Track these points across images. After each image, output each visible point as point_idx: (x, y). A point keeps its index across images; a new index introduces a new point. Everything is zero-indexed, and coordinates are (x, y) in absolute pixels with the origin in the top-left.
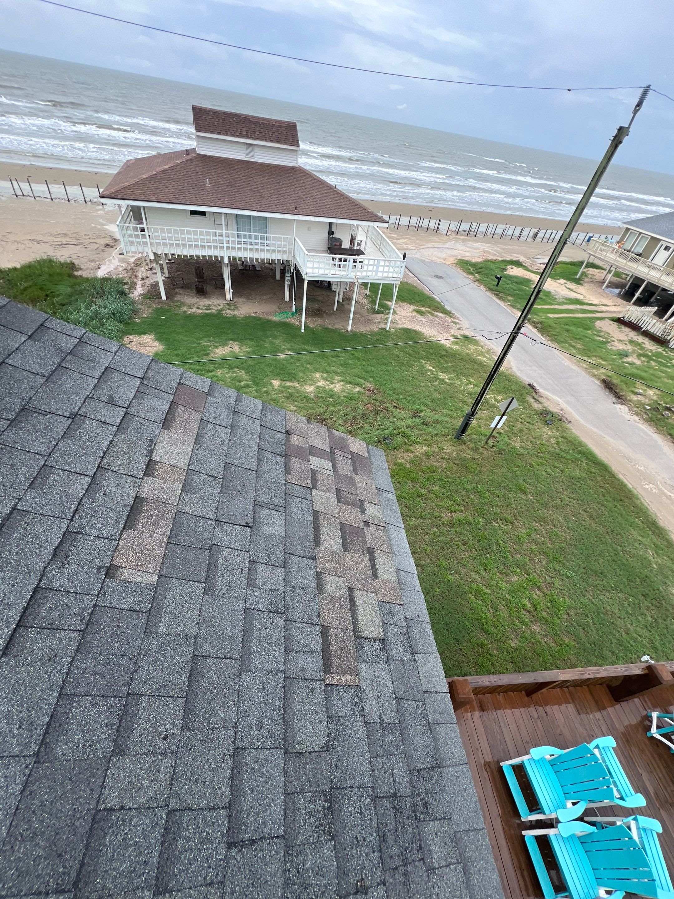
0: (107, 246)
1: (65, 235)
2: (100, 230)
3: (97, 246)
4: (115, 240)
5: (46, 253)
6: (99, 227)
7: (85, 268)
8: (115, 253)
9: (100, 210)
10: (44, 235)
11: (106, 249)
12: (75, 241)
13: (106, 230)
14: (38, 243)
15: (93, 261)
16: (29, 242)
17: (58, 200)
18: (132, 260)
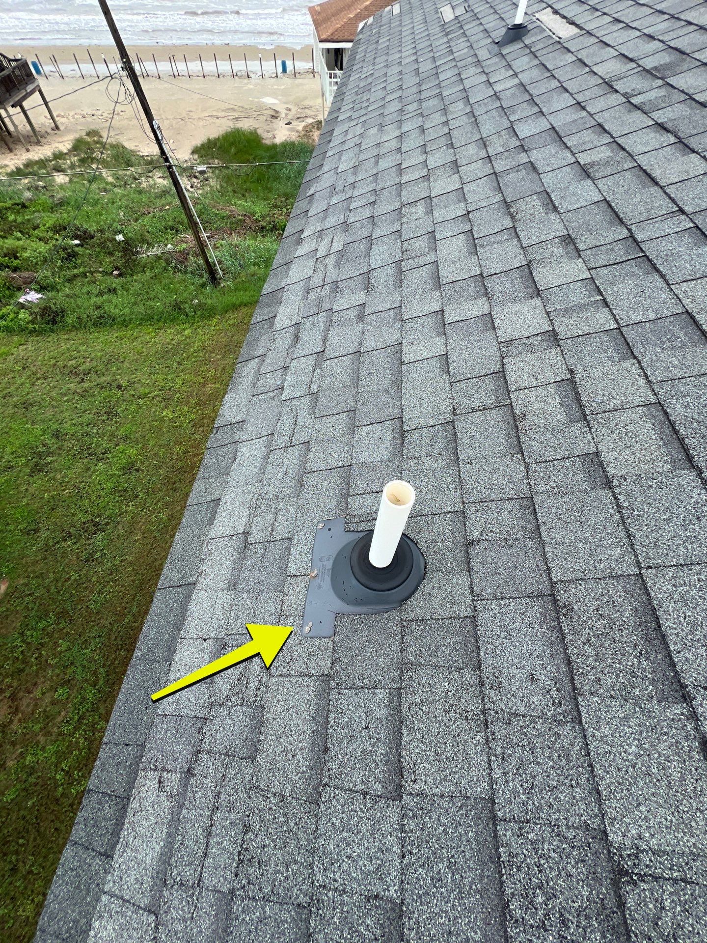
0: (273, 117)
1: (234, 110)
2: (258, 103)
3: (265, 118)
4: (277, 112)
5: (230, 127)
6: (256, 100)
7: (264, 137)
8: (280, 124)
9: (247, 84)
10: (217, 111)
11: (273, 120)
12: (243, 115)
13: (263, 103)
14: (218, 118)
15: (268, 131)
16: (210, 118)
17: (209, 77)
18: (300, 128)
